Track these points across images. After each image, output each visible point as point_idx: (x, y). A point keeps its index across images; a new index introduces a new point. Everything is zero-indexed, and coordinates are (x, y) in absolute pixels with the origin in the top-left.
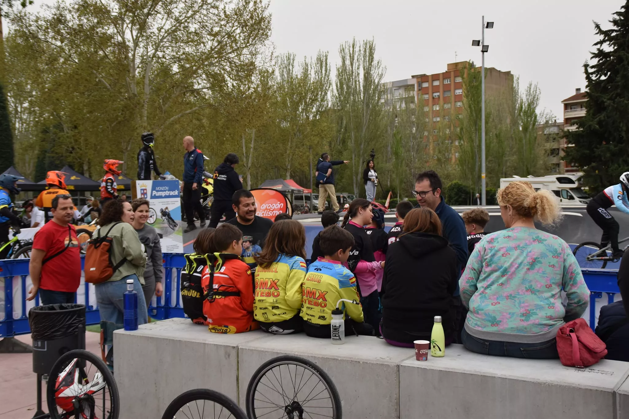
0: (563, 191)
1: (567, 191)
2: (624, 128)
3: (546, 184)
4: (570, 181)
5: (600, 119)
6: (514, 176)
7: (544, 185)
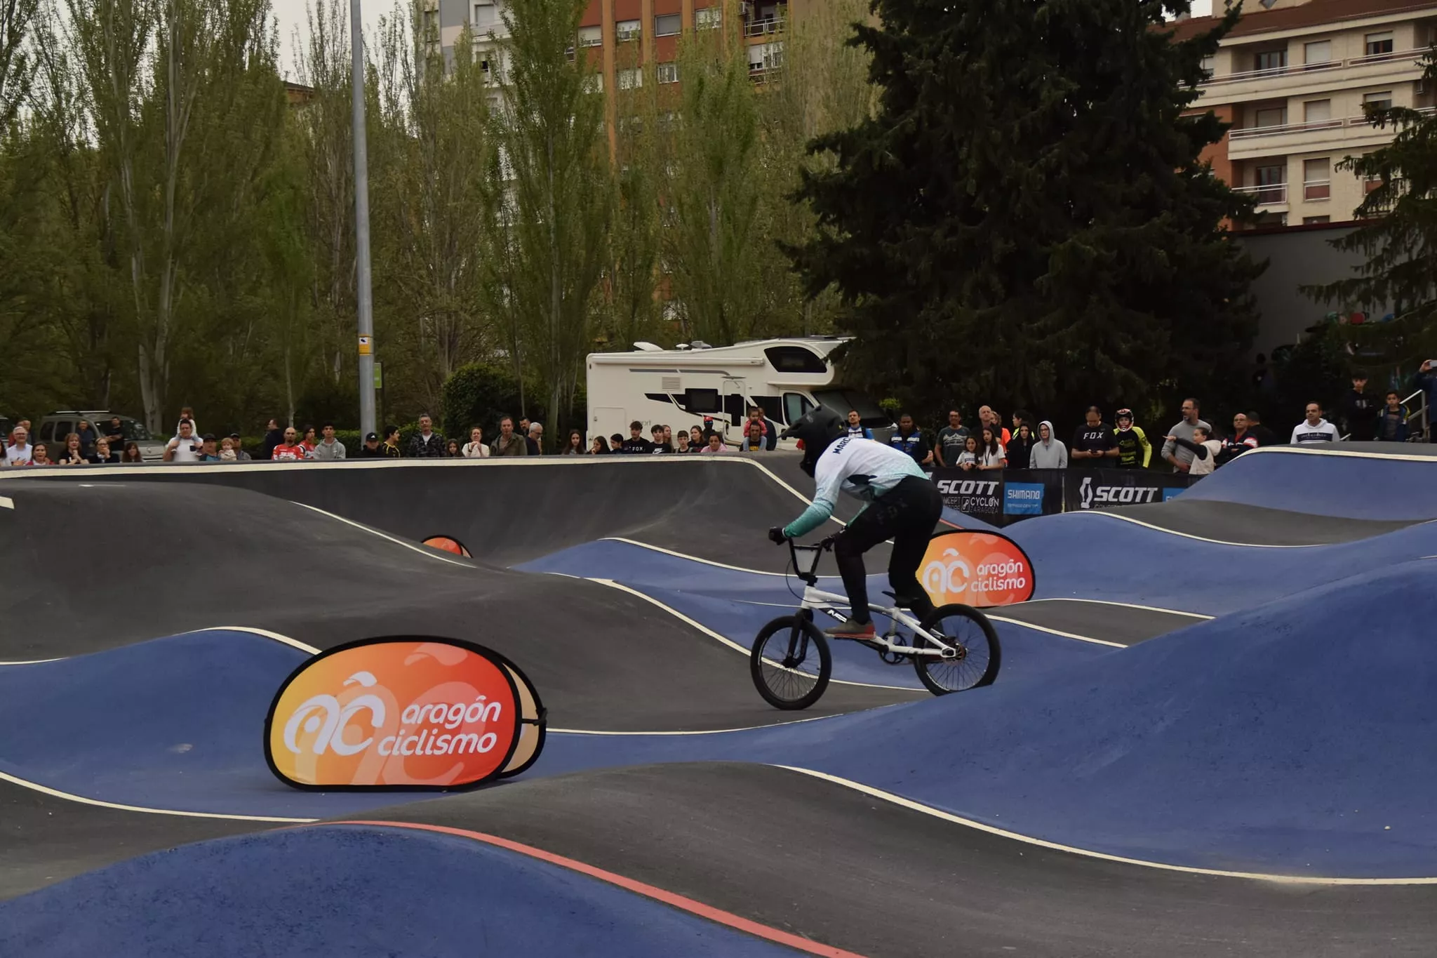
0: (789, 398)
1: (804, 401)
2: (973, 165)
3: (733, 373)
4: (811, 363)
5: (903, 127)
6: (636, 344)
7: (728, 377)
